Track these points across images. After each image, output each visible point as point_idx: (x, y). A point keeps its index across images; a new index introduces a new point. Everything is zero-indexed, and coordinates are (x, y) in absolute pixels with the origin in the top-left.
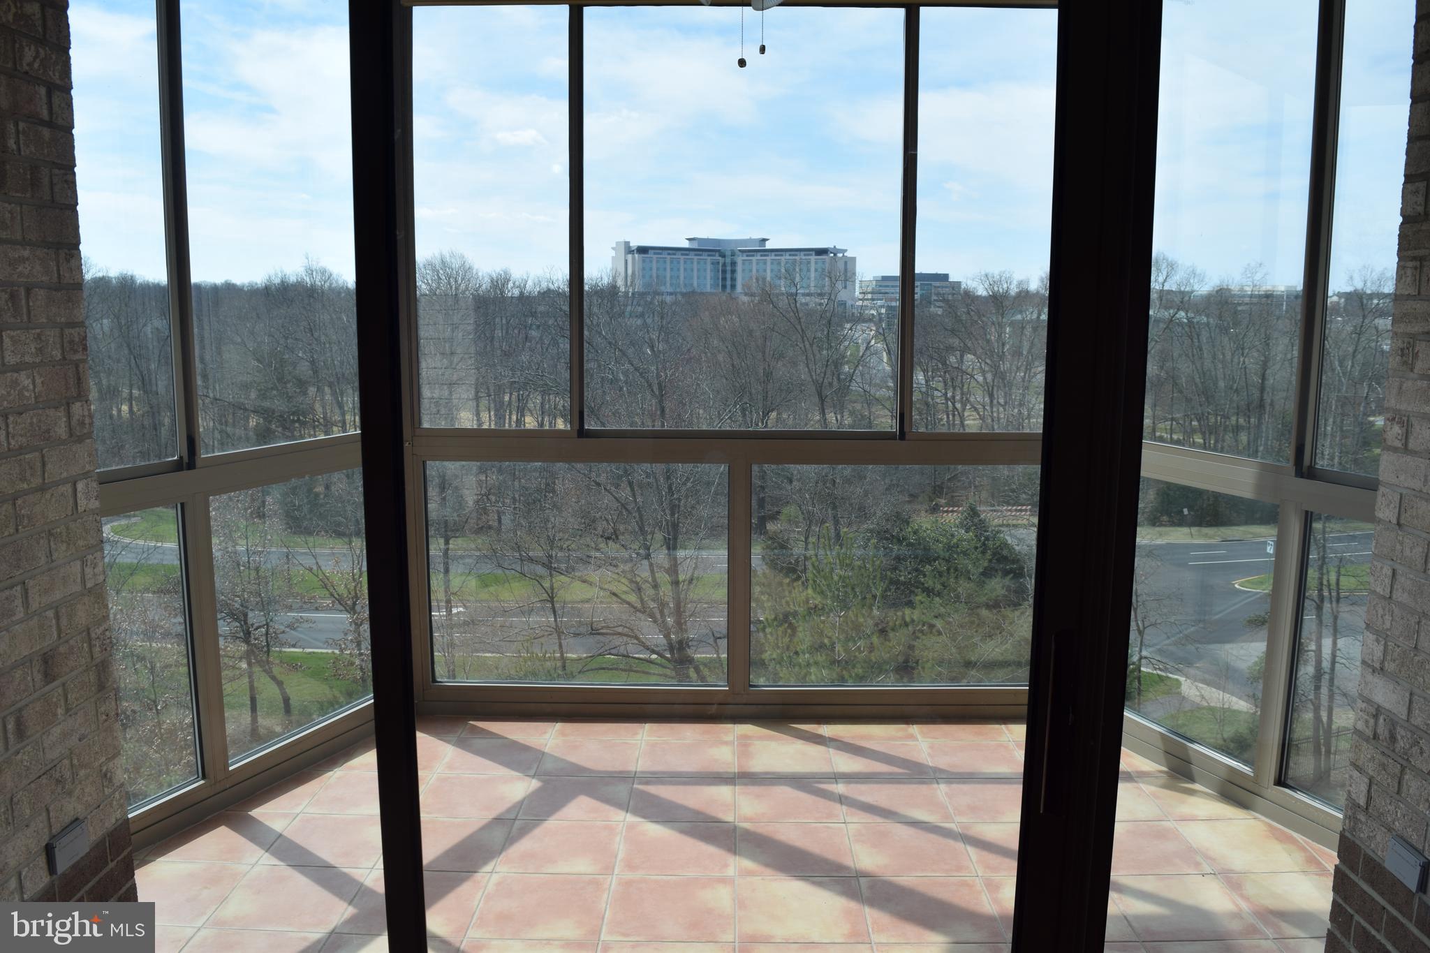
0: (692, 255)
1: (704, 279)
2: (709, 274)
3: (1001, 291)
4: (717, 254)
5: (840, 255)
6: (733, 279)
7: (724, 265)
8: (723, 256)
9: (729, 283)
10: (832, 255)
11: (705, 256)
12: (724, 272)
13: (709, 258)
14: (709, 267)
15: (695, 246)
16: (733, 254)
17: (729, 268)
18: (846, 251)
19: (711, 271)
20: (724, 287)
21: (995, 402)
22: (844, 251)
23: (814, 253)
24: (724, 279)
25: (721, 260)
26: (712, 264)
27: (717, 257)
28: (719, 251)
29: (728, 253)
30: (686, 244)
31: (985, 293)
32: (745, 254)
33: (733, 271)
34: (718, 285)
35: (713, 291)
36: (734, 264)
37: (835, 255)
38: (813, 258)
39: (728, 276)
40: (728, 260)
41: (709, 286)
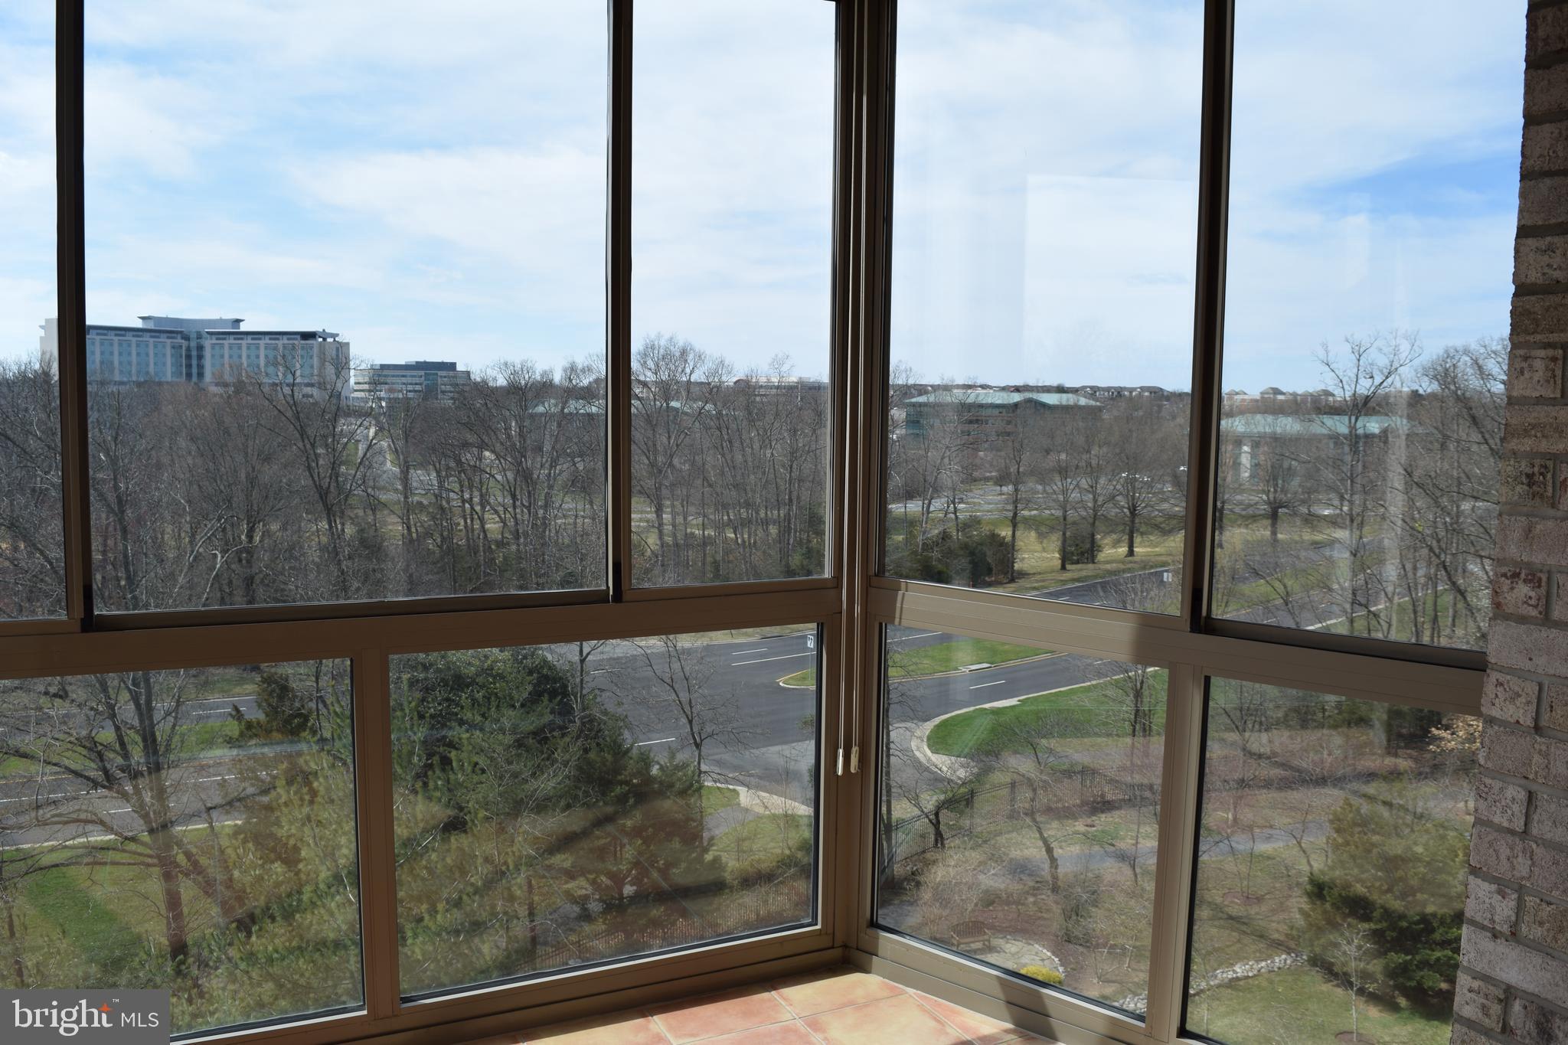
0: (147, 337)
1: (166, 367)
2: (169, 360)
3: (523, 382)
4: (179, 336)
5: (330, 340)
6: (201, 367)
7: (188, 349)
8: (187, 338)
9: (194, 370)
10: (321, 340)
11: (163, 338)
12: (189, 357)
13: (169, 341)
14: (168, 351)
15: (150, 325)
16: (199, 336)
17: (194, 353)
18: (337, 335)
19: (172, 355)
20: (189, 375)
21: (518, 503)
22: (334, 336)
23: (299, 337)
24: (189, 366)
25: (184, 343)
26: (173, 347)
27: (179, 340)
28: (181, 332)
29: (193, 336)
30: (139, 324)
31: (505, 383)
32: (214, 337)
33: (200, 357)
34: (181, 373)
35: (175, 379)
36: (200, 348)
37: (324, 339)
38: (299, 342)
39: (194, 362)
40: (193, 344)
41: (169, 374)
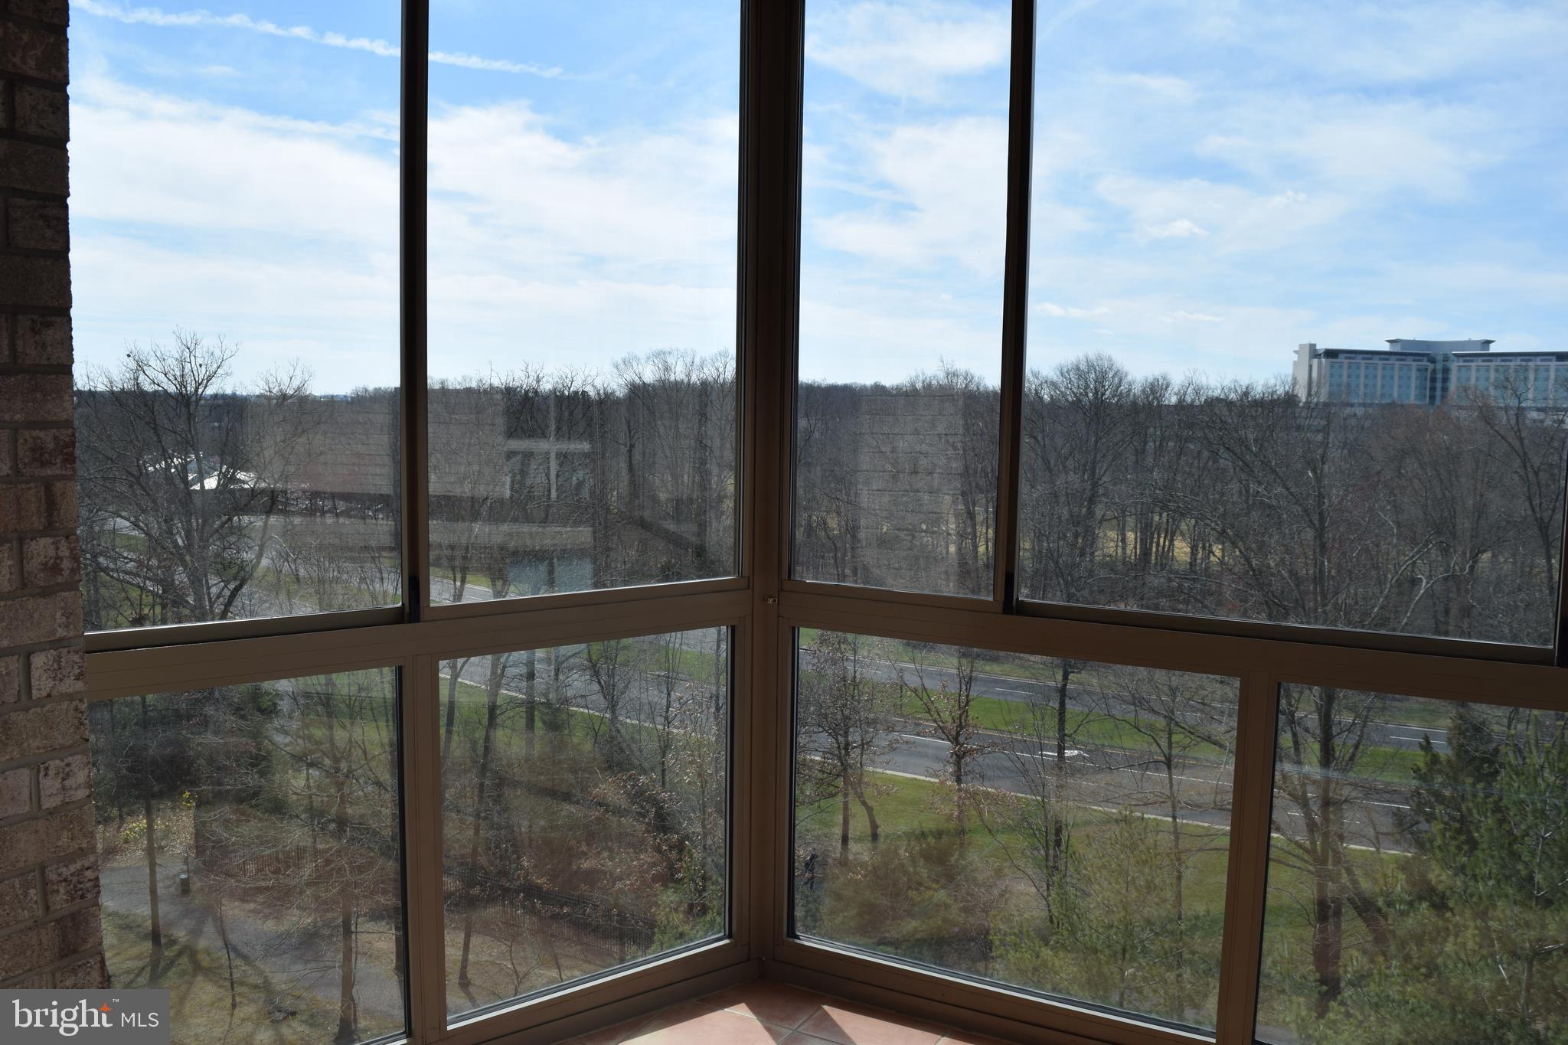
0: (1393, 360)
1: (1408, 390)
2: (1414, 383)
4: (1425, 358)
6: (1445, 389)
7: (1434, 371)
8: (1433, 360)
9: (1438, 393)
11: (1409, 361)
12: (1433, 380)
13: (1415, 364)
14: (1414, 374)
15: (1398, 349)
16: (1446, 359)
17: (1439, 376)
19: (1417, 378)
20: (1432, 398)
23: (1554, 358)
24: (1433, 389)
25: (1431, 366)
26: (1419, 370)
27: (1425, 363)
28: (1428, 355)
29: (1440, 358)
30: (1386, 347)
32: (1461, 359)
33: (1445, 380)
34: (1425, 396)
35: (1418, 402)
36: (1446, 371)
38: (1554, 364)
39: (1439, 385)
40: (1439, 366)
41: (1412, 397)
